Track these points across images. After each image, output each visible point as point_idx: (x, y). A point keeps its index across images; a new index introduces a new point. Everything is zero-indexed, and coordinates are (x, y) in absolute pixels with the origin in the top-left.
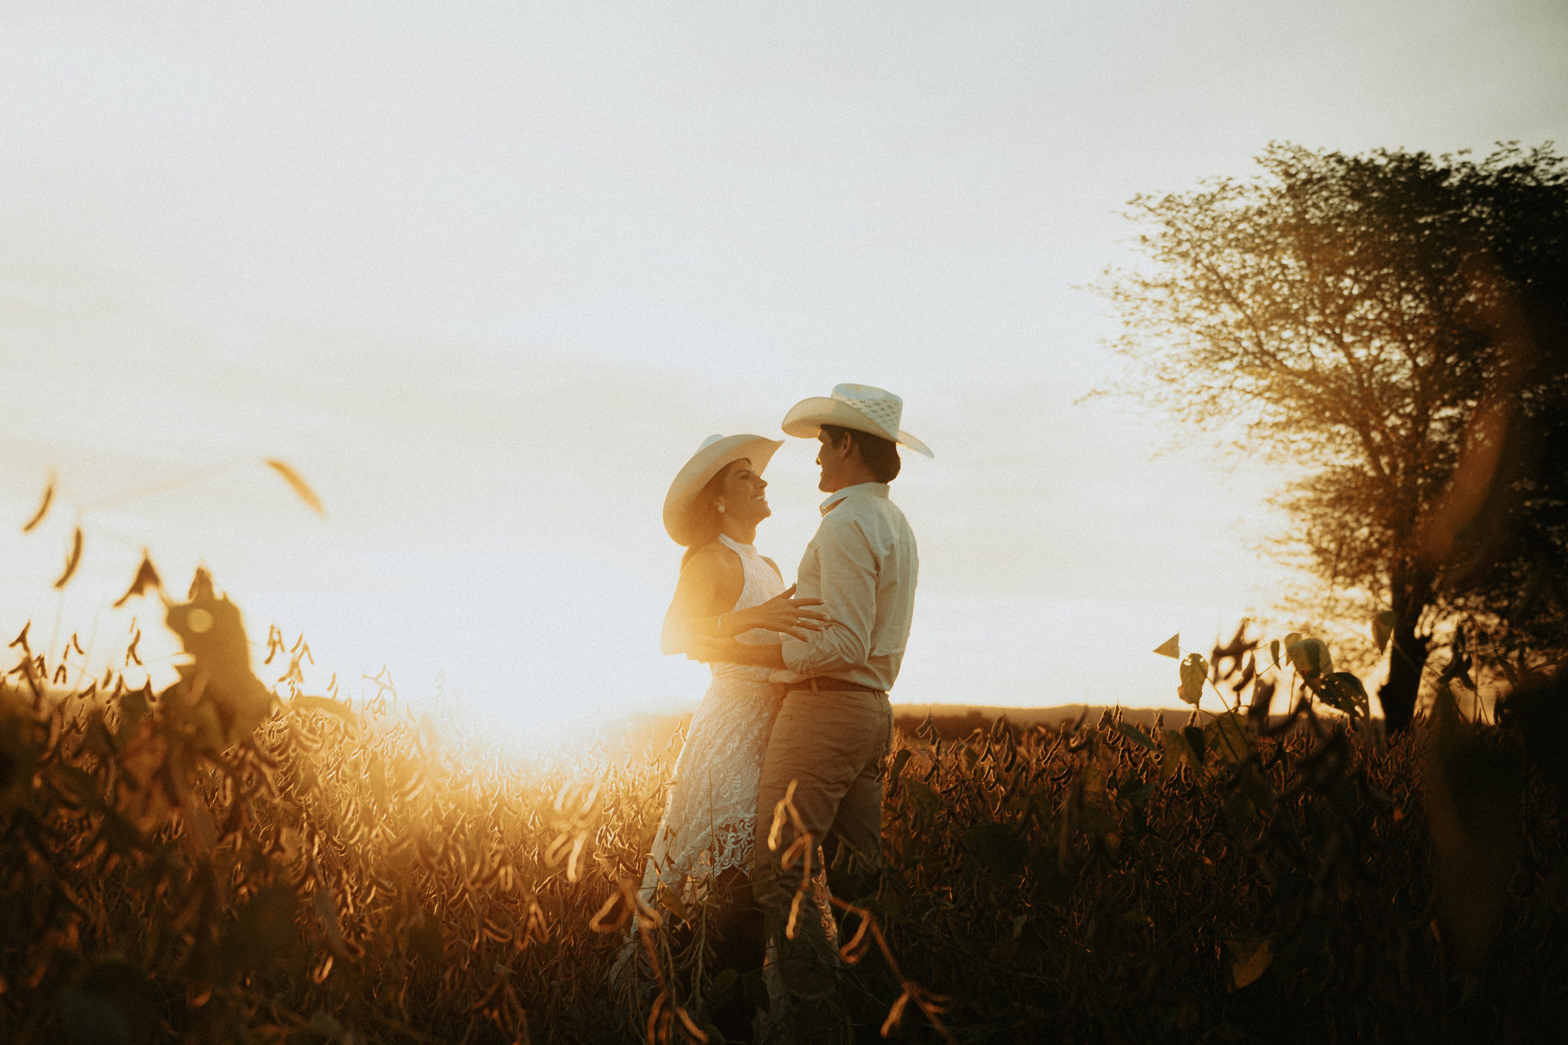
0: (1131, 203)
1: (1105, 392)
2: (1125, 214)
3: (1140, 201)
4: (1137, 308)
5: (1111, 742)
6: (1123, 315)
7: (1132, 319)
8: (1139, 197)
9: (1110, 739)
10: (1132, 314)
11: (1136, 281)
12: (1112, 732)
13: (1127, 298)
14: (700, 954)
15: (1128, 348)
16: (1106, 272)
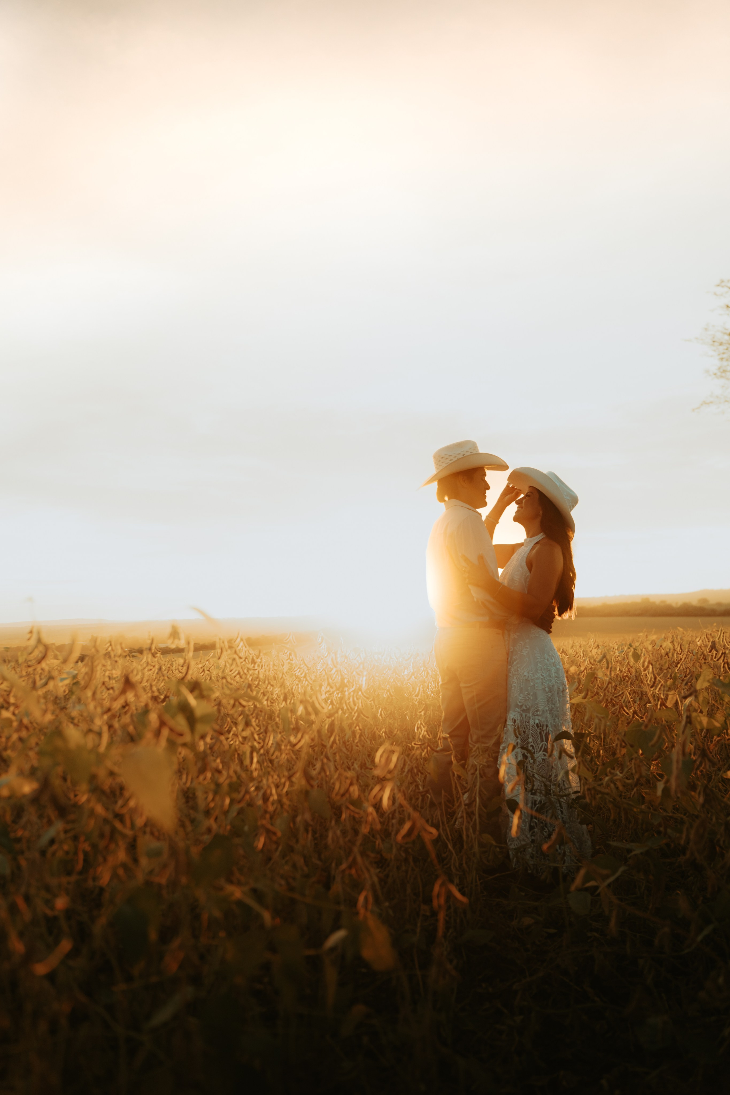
0: (718, 286)
1: (711, 402)
2: (715, 294)
3: (723, 284)
4: (727, 349)
5: (715, 660)
6: (719, 355)
7: (725, 356)
8: (722, 281)
9: (715, 658)
10: (724, 353)
11: (725, 333)
12: (716, 654)
13: (721, 344)
14: (477, 794)
15: (723, 375)
16: (706, 329)
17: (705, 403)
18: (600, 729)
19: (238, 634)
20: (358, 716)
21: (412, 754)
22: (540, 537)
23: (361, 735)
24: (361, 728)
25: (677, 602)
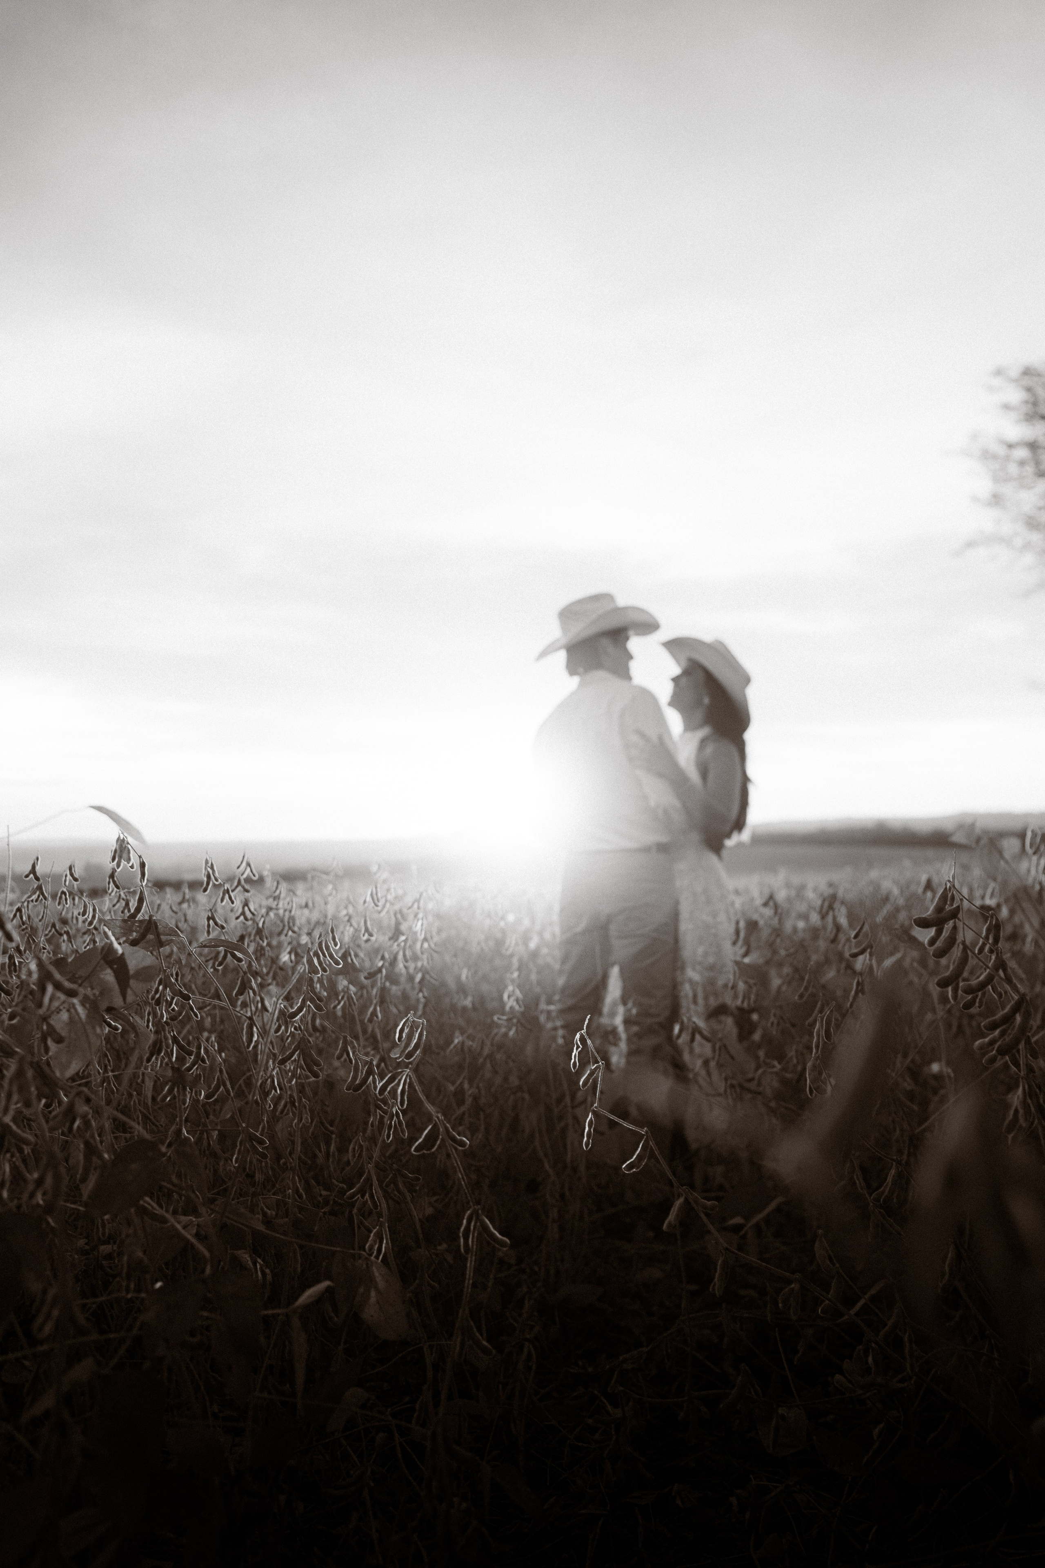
1: (980, 543)
6: (991, 473)
7: (1000, 476)
10: (998, 472)
13: (995, 459)
15: (997, 503)
17: (971, 544)
18: (749, 999)
19: (244, 857)
20: (423, 979)
21: (493, 1033)
22: (705, 731)
23: (425, 1006)
24: (426, 994)
25: (925, 828)
